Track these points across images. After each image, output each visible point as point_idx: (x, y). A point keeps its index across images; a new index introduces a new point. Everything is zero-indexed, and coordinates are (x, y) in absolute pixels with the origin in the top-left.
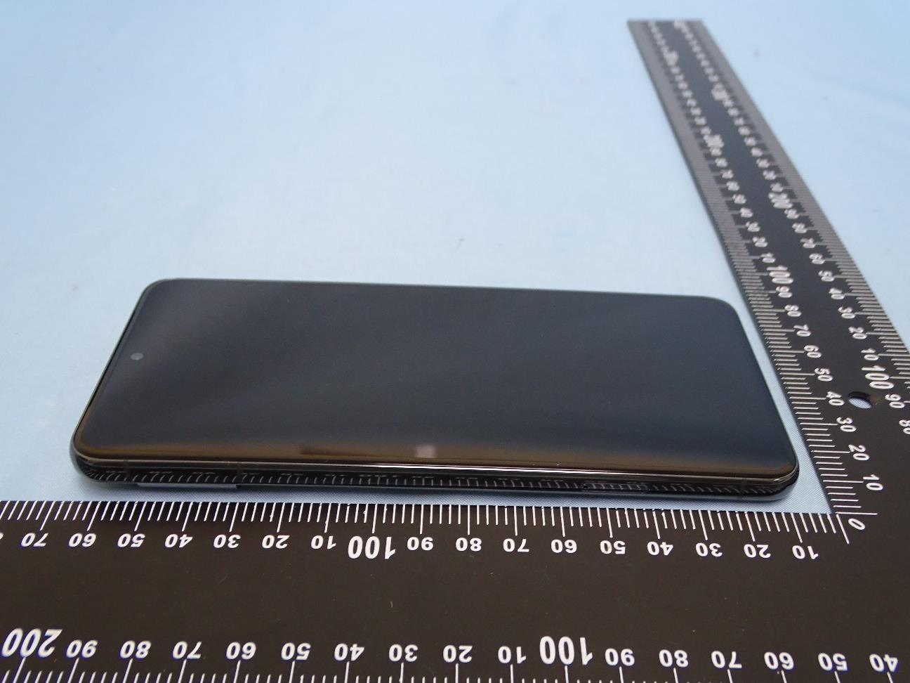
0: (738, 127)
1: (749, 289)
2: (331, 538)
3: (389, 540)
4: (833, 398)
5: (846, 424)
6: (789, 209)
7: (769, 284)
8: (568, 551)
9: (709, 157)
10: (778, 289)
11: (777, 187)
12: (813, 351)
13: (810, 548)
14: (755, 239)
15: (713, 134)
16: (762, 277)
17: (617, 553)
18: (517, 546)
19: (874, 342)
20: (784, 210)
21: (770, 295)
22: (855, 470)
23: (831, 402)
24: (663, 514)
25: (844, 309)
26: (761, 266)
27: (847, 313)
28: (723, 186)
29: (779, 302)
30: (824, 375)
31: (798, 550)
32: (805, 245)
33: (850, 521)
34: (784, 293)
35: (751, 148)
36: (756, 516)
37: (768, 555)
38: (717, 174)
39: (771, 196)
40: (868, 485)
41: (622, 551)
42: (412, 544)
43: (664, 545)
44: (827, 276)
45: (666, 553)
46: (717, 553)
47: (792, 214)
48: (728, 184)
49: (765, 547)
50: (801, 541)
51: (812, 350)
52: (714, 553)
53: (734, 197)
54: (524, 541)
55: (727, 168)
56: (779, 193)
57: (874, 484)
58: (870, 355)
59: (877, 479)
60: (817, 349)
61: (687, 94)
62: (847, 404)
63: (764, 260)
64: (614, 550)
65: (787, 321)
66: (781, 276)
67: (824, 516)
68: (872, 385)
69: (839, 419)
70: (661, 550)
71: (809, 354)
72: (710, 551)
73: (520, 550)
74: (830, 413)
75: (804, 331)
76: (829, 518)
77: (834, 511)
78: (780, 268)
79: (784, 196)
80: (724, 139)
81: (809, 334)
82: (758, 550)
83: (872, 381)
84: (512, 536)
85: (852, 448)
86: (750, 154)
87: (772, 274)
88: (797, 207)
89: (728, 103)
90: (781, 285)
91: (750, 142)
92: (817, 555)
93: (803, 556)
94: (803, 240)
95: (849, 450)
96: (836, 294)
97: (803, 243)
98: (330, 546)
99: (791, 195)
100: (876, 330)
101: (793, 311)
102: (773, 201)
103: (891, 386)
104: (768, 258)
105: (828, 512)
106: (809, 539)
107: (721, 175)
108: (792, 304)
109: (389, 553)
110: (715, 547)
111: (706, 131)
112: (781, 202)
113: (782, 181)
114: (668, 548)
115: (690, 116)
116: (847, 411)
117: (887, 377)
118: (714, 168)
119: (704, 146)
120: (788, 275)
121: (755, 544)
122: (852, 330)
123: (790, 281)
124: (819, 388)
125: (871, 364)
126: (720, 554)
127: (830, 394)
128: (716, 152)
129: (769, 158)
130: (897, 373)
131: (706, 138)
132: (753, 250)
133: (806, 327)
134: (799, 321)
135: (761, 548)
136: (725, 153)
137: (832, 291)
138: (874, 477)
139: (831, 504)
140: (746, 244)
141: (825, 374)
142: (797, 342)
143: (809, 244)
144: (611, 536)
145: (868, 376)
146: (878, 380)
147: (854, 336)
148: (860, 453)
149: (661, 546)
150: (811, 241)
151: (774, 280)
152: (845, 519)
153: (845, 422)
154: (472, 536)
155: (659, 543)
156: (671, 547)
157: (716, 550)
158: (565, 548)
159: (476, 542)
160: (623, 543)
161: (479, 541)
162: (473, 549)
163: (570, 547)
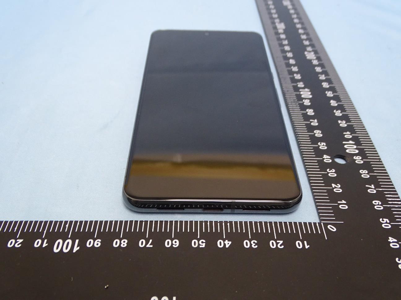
0: (293, 19)
1: (289, 101)
2: (46, 241)
3: (77, 241)
4: (327, 158)
5: (332, 172)
6: (314, 60)
7: (299, 98)
8: (174, 246)
9: (277, 34)
10: (304, 100)
11: (309, 49)
12: (318, 133)
13: (305, 242)
14: (295, 75)
15: (280, 22)
16: (296, 95)
17: (200, 246)
18: (147, 244)
19: (350, 129)
20: (311, 60)
21: (299, 104)
22: (334, 197)
23: (325, 160)
24: (228, 224)
25: (336, 111)
26: (296, 89)
27: (338, 113)
28: (282, 48)
29: (303, 107)
30: (323, 146)
31: (299, 243)
32: (320, 78)
33: (329, 227)
34: (307, 103)
35: (298, 29)
36: (278, 224)
37: (283, 247)
38: (280, 42)
39: (306, 53)
40: (340, 206)
41: (204, 245)
42: (90, 243)
43: (226, 242)
44: (329, 94)
45: (227, 246)
46: (255, 246)
47: (315, 62)
48: (285, 47)
49: (281, 242)
50: (301, 238)
51: (318, 132)
52: (253, 246)
53: (287, 53)
54: (151, 241)
55: (285, 39)
56: (310, 52)
57: (343, 206)
58: (348, 135)
59: (345, 202)
60: (320, 132)
62: (333, 161)
63: (299, 86)
64: (199, 245)
65: (307, 117)
66: (306, 94)
67: (315, 224)
68: (347, 151)
69: (328, 170)
70: (225, 245)
71: (316, 135)
72: (251, 245)
73: (148, 246)
74: (323, 166)
75: (315, 123)
76: (317, 225)
77: (321, 220)
78: (306, 90)
79: (313, 53)
80: (285, 25)
81: (317, 124)
82: (277, 244)
83: (347, 149)
84: (145, 238)
85: (333, 185)
86: (298, 32)
87: (301, 93)
88: (318, 59)
89: (290, 7)
90: (305, 99)
91: (299, 26)
92: (309, 246)
93: (301, 247)
94: (319, 75)
95: (332, 187)
96: (333, 103)
97: (320, 77)
98: (45, 245)
99: (316, 52)
100: (352, 122)
101: (310, 112)
102: (307, 55)
103: (357, 151)
104: (301, 85)
105: (317, 221)
106: (306, 237)
107: (282, 43)
108: (310, 108)
109: (76, 249)
110: (254, 243)
111: (277, 21)
112: (310, 56)
113: (312, 45)
114: (228, 244)
115: (270, 14)
116: (333, 165)
117: (355, 147)
118: (279, 39)
119: (275, 28)
120: (310, 93)
121: (276, 241)
122: (339, 122)
123: (311, 96)
124: (319, 153)
125: (348, 140)
126: (256, 246)
127: (325, 156)
128: (281, 31)
129: (307, 34)
130: (361, 145)
131: (277, 24)
132: (294, 80)
133: (316, 121)
134: (313, 117)
135: (279, 243)
136: (285, 32)
137: (332, 101)
138: (344, 202)
139: (320, 217)
140: (291, 78)
141: (323, 145)
142: (311, 129)
144: (199, 237)
145: (346, 146)
146: (351, 148)
147: (341, 125)
148: (337, 188)
149: (225, 242)
150: (323, 76)
151: (302, 96)
152: (326, 225)
153: (331, 171)
154: (123, 238)
155: (224, 241)
156: (230, 243)
157: (255, 244)
158: (172, 244)
159: (124, 242)
160: (204, 241)
161: (126, 241)
162: (122, 246)
163: (175, 244)
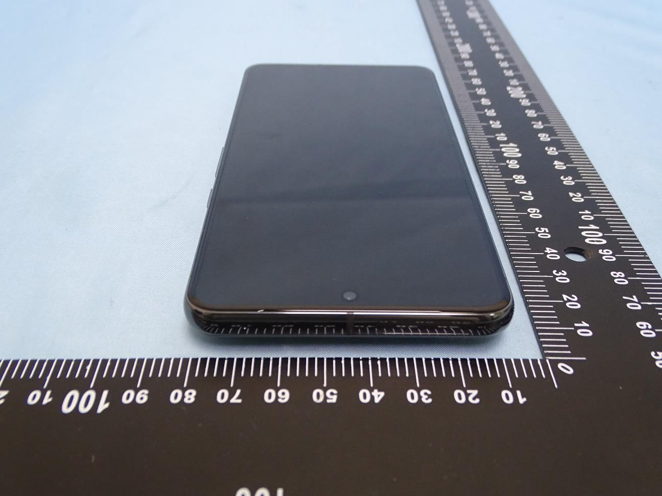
0: (486, 38)
1: (482, 162)
2: (49, 393)
3: (105, 393)
4: (551, 253)
5: (561, 276)
6: (523, 99)
7: (500, 157)
8: (280, 400)
9: (459, 60)
10: (508, 161)
11: (514, 82)
12: (534, 213)
13: (519, 393)
14: (491, 122)
15: (464, 43)
16: (494, 152)
17: (328, 401)
18: (231, 396)
19: (591, 205)
20: (519, 99)
21: (500, 167)
22: (567, 317)
23: (548, 256)
24: (379, 362)
25: (565, 178)
26: (494, 143)
27: (568, 181)
28: (469, 82)
29: (507, 172)
30: (543, 233)
31: (507, 395)
32: (535, 126)
33: (560, 366)
34: (513, 165)
35: (495, 52)
36: (469, 362)
37: (477, 401)
38: (464, 72)
39: (509, 88)
40: (579, 331)
41: (333, 399)
42: (128, 397)
43: (375, 393)
44: (552, 151)
45: (377, 400)
46: (427, 399)
47: (525, 102)
48: (473, 80)
49: (474, 393)
50: (511, 386)
51: (534, 211)
52: (424, 400)
53: (477, 90)
54: (238, 392)
55: (472, 68)
56: (515, 87)
57: (584, 331)
58: (586, 215)
59: (588, 325)
60: (538, 211)
61: (446, 14)
62: (563, 258)
63: (498, 138)
64: (326, 398)
65: (513, 188)
66: (511, 151)
67: (535, 361)
68: (587, 241)
69: (554, 272)
70: (372, 397)
71: (531, 216)
72: (420, 397)
73: (233, 400)
74: (546, 266)
75: (528, 196)
76: (539, 363)
77: (545, 355)
78: (511, 145)
79: (520, 89)
80: (472, 47)
81: (532, 198)
82: (467, 395)
83: (587, 238)
84: (228, 387)
85: (565, 297)
86: (494, 57)
87: (503, 150)
88: (530, 97)
89: (479, 20)
90: (510, 159)
91: (495, 48)
92: (525, 399)
93: (511, 401)
94: (533, 123)
95: (562, 299)
96: (559, 165)
97: (533, 125)
98: (46, 400)
99: (525, 87)
100: (592, 194)
101: (520, 179)
102: (510, 92)
103: (604, 242)
104: (502, 137)
105: (538, 357)
106: (519, 384)
107: (468, 73)
108: (519, 174)
109: (103, 406)
110: (426, 394)
111: (458, 41)
112: (516, 92)
113: (519, 77)
114: (379, 396)
115: (446, 30)
116: (562, 264)
117: (601, 234)
118: (463, 68)
119: (455, 51)
120: (518, 150)
121: (465, 390)
122: (571, 194)
123: (520, 155)
124: (538, 244)
125: (587, 223)
126: (430, 401)
127: (548, 250)
128: (465, 56)
129: (510, 60)
130: (610, 231)
131: (458, 46)
132: (489, 130)
133: (530, 193)
134: (524, 188)
135: (470, 394)
136: (472, 57)
137: (556, 163)
138: (585, 324)
139: (542, 349)
140: (483, 126)
141: (545, 232)
142: (522, 206)
143: (539, 125)
144: (325, 385)
145: (584, 233)
146: (593, 236)
147: (573, 199)
148: (573, 303)
149: (373, 394)
150: (540, 123)
151: (505, 155)
152: (554, 364)
153: (560, 274)
154: (188, 387)
155: (371, 390)
156: (382, 394)
157: (426, 397)
158: (277, 397)
159: (190, 394)
160: (335, 392)
161: (194, 392)
162: (186, 400)
163: (283, 397)
